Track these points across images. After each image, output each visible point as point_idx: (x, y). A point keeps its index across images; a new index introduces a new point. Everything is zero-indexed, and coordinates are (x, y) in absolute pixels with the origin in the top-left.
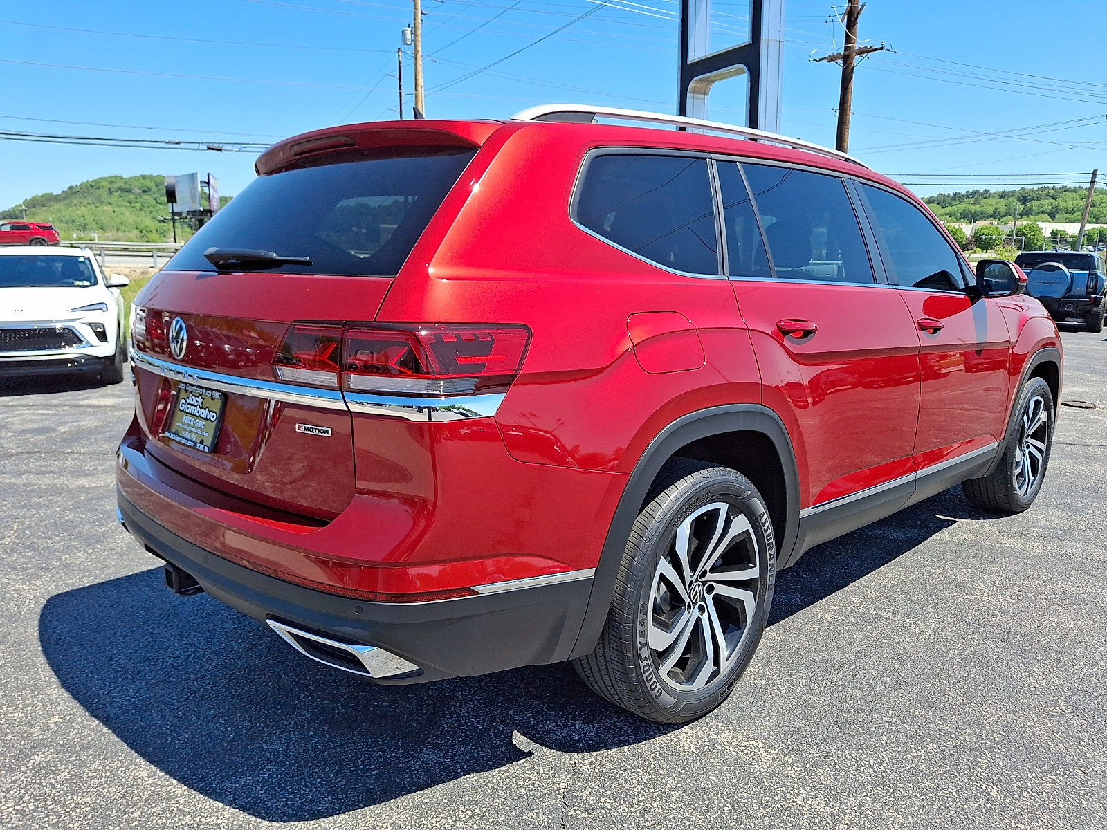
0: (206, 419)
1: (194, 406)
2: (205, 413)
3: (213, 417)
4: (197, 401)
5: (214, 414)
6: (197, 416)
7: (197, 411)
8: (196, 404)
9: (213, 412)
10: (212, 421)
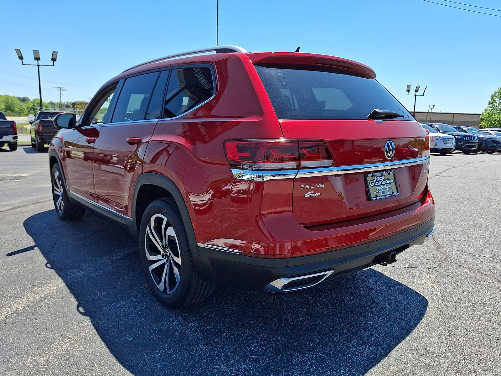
0: (389, 183)
1: (380, 181)
2: (388, 181)
3: (392, 181)
4: (381, 178)
5: (392, 180)
6: (385, 184)
7: (383, 182)
8: (381, 180)
9: (391, 179)
10: (392, 183)
